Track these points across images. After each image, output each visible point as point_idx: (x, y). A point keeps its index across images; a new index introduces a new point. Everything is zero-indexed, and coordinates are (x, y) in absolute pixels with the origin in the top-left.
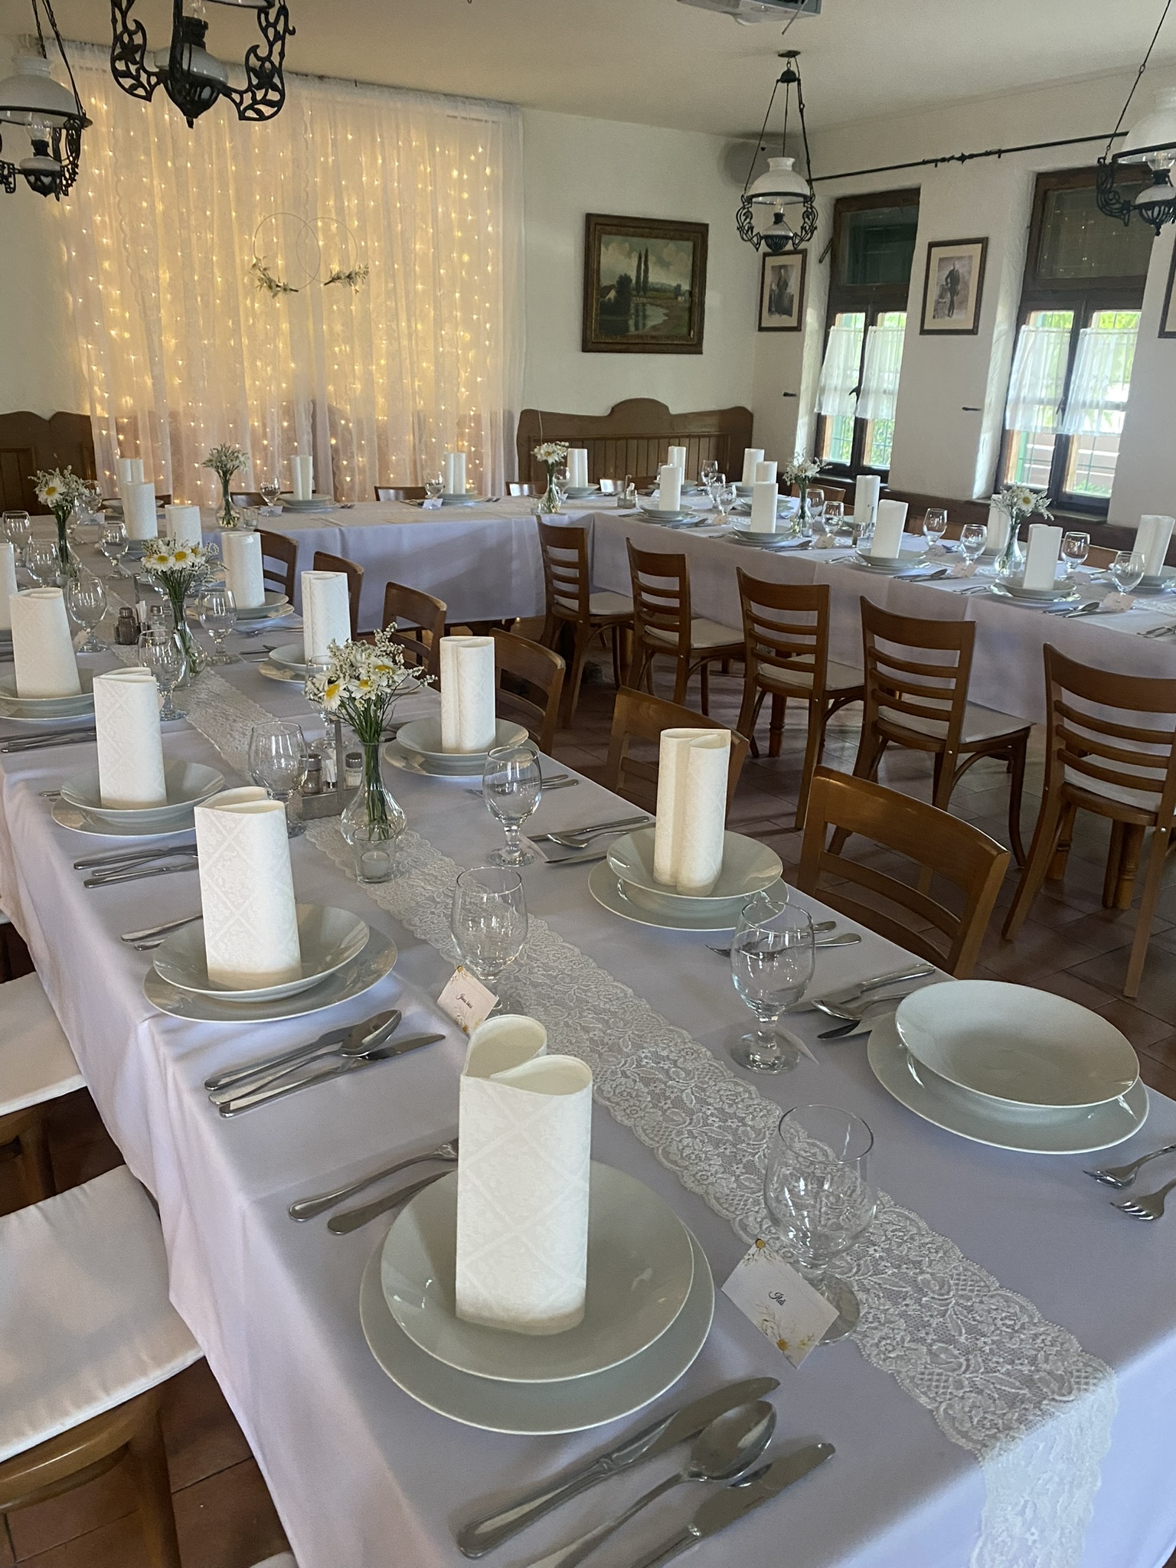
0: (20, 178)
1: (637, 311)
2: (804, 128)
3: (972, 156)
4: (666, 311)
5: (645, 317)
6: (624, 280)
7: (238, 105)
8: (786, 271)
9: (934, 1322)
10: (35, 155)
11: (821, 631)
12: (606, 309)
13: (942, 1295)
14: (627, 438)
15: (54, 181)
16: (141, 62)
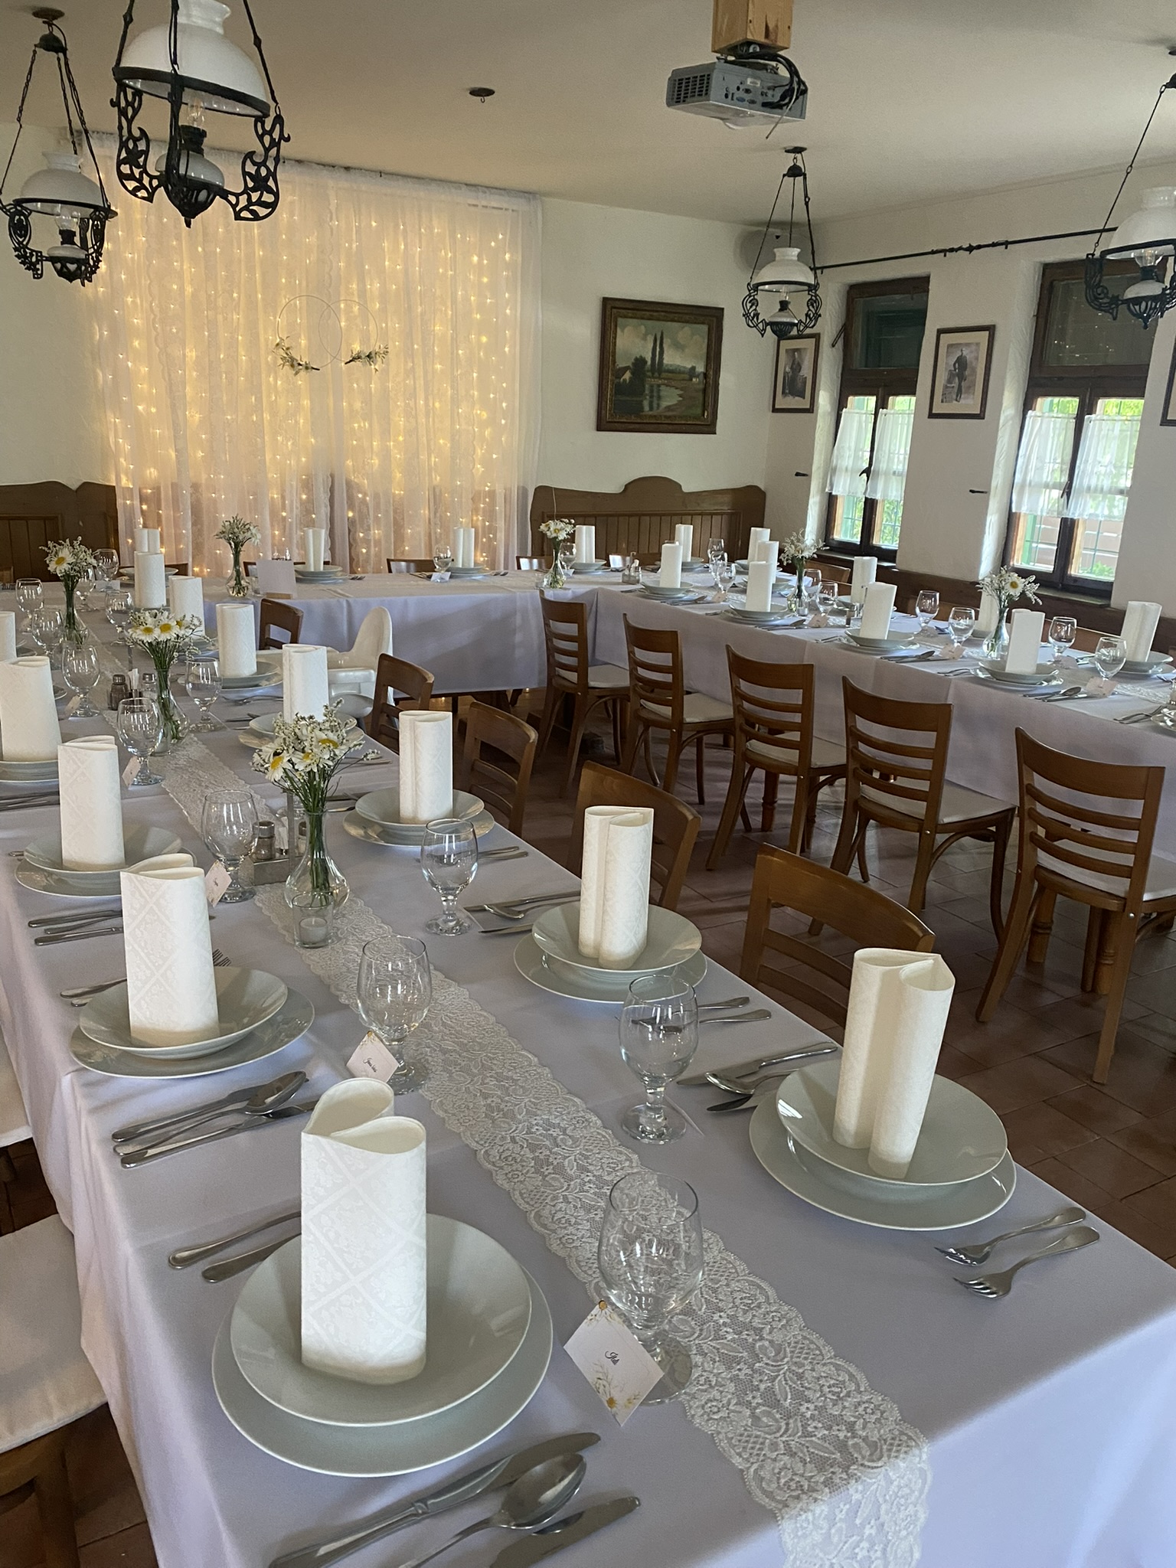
0: (48, 265)
1: (652, 391)
2: (809, 220)
3: (979, 247)
4: (681, 392)
5: (659, 398)
6: (640, 362)
7: (234, 206)
8: (800, 355)
9: (762, 1386)
10: (62, 243)
11: (806, 708)
12: (619, 389)
13: (777, 1361)
14: (640, 515)
15: (79, 268)
16: (144, 166)
